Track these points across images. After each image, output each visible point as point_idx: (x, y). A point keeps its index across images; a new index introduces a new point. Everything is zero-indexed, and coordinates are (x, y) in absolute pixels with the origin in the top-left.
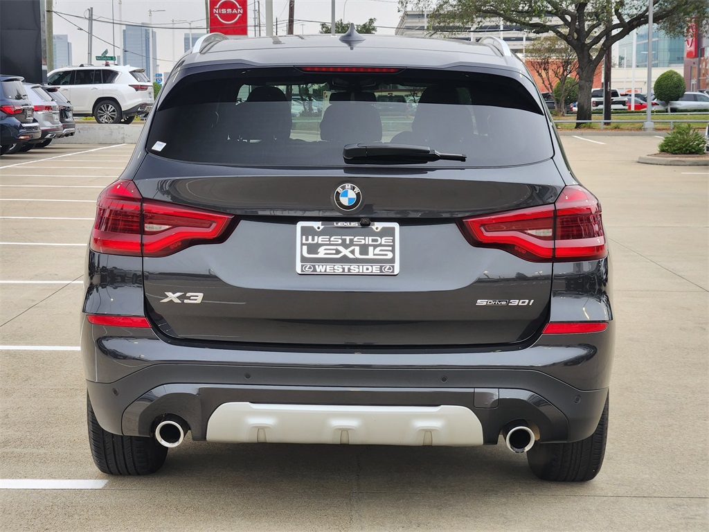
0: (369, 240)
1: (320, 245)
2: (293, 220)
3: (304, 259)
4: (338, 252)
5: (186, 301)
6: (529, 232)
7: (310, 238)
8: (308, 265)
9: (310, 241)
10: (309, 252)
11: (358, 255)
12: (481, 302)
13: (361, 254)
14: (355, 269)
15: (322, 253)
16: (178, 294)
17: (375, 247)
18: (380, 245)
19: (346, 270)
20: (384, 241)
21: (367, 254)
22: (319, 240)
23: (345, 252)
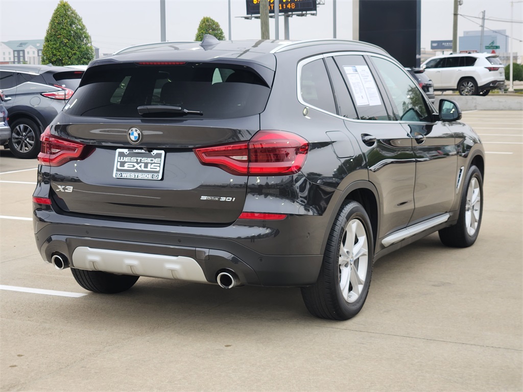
0: (149, 160)
1: (125, 162)
2: (115, 148)
3: (118, 170)
4: (134, 166)
5: (66, 191)
6: (234, 157)
7: (122, 158)
8: (119, 173)
9: (122, 160)
10: (120, 166)
11: (143, 168)
12: (204, 198)
14: (141, 176)
15: (126, 167)
16: (63, 187)
17: (152, 164)
18: (154, 163)
19: (136, 176)
20: (156, 160)
21: (147, 168)
22: (126, 159)
23: (137, 166)
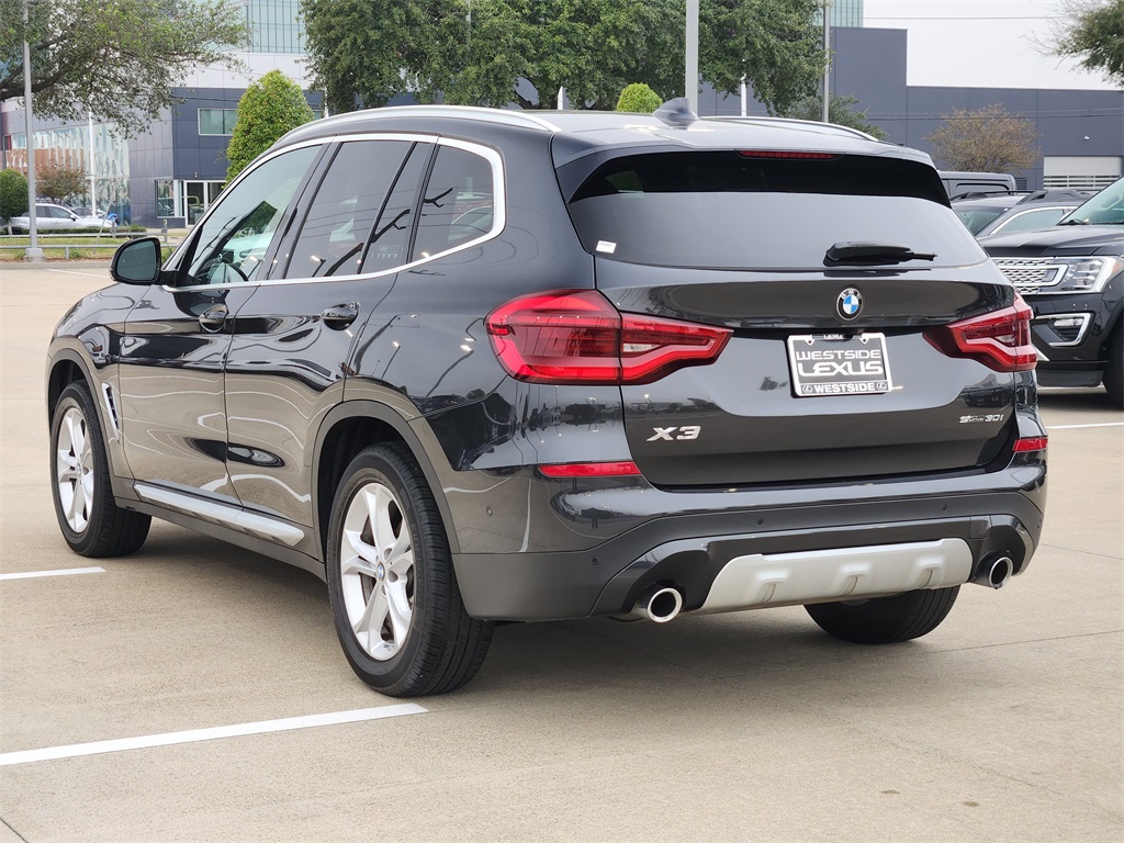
0: (858, 354)
1: (813, 362)
2: (783, 335)
4: (833, 369)
5: (679, 437)
6: (1000, 338)
7: (803, 353)
8: (808, 385)
9: (804, 358)
10: (805, 371)
11: (851, 372)
12: (965, 419)
13: (854, 370)
14: (852, 388)
15: (817, 371)
16: (670, 429)
17: (866, 361)
18: (870, 359)
19: (844, 390)
20: (871, 354)
21: (859, 370)
22: (812, 355)
23: (839, 369)
